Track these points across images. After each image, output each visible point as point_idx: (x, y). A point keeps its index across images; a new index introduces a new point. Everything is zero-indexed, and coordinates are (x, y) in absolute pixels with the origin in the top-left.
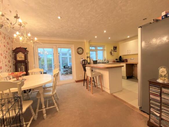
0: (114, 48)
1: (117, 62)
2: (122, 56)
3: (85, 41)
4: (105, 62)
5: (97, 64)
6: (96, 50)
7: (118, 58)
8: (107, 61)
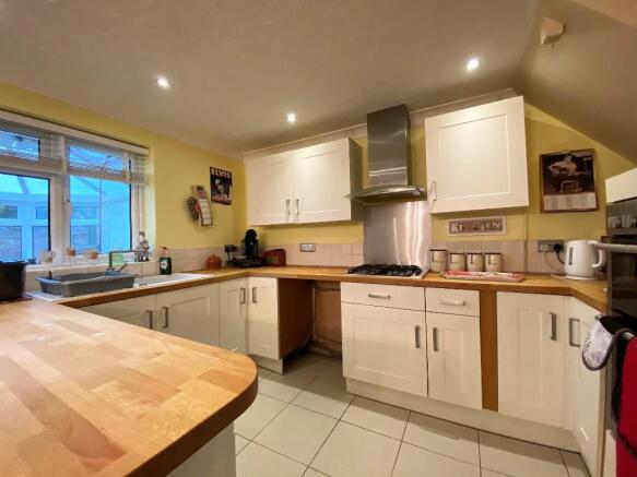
1: (235, 264)
2: (257, 231)
6: (52, 171)
7: (239, 244)
8: (162, 259)
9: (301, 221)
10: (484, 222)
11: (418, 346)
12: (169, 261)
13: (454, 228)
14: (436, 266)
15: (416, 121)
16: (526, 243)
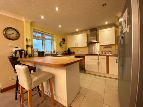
0: (63, 40)
1: (66, 54)
2: (70, 49)
3: (24, 20)
4: (54, 54)
5: (44, 56)
6: (43, 39)
7: (66, 51)
8: (57, 53)
9: (78, 47)
10: (109, 47)
11: (97, 65)
12: (58, 53)
13: (104, 48)
14: (101, 54)
15: (98, 30)
16: (115, 50)
